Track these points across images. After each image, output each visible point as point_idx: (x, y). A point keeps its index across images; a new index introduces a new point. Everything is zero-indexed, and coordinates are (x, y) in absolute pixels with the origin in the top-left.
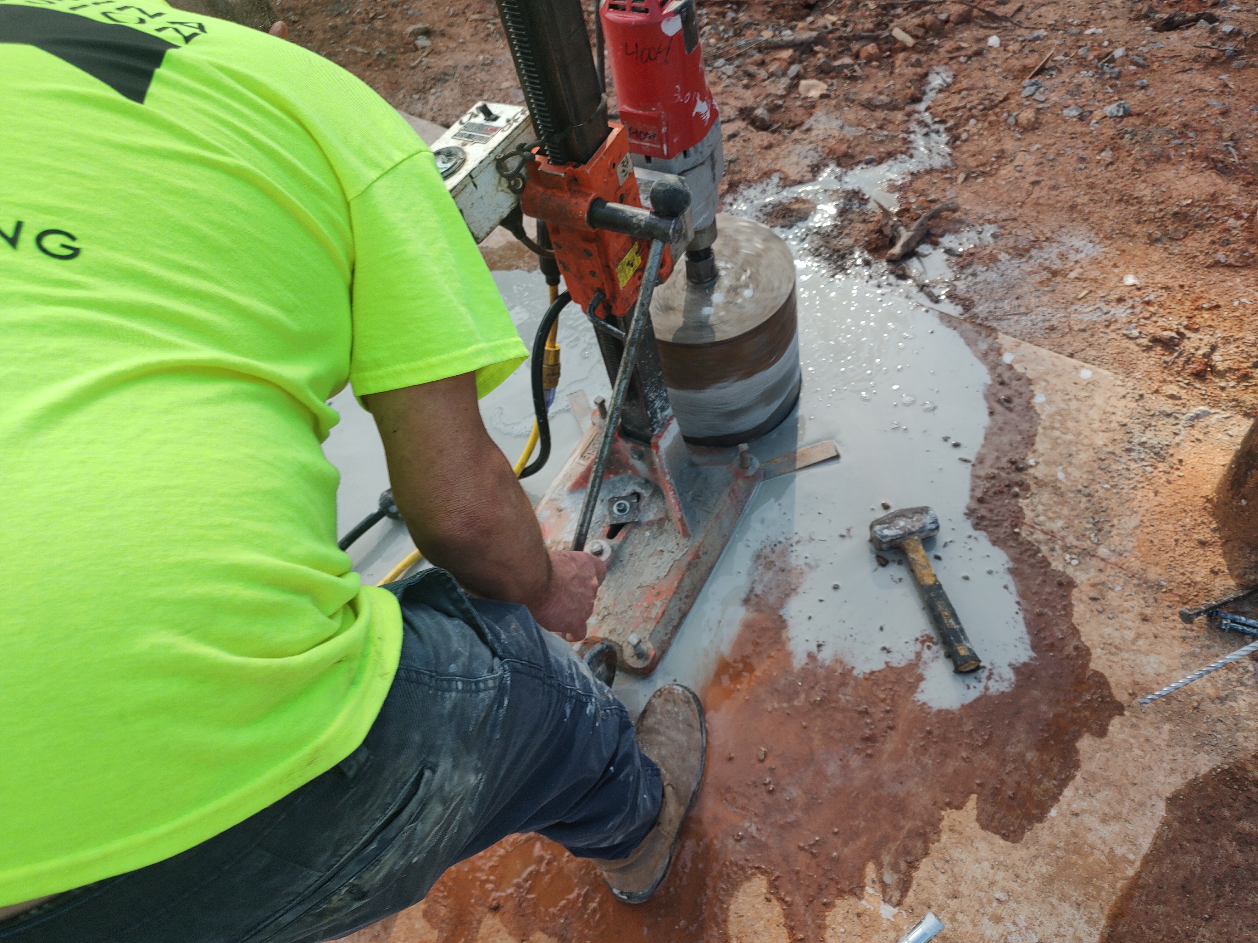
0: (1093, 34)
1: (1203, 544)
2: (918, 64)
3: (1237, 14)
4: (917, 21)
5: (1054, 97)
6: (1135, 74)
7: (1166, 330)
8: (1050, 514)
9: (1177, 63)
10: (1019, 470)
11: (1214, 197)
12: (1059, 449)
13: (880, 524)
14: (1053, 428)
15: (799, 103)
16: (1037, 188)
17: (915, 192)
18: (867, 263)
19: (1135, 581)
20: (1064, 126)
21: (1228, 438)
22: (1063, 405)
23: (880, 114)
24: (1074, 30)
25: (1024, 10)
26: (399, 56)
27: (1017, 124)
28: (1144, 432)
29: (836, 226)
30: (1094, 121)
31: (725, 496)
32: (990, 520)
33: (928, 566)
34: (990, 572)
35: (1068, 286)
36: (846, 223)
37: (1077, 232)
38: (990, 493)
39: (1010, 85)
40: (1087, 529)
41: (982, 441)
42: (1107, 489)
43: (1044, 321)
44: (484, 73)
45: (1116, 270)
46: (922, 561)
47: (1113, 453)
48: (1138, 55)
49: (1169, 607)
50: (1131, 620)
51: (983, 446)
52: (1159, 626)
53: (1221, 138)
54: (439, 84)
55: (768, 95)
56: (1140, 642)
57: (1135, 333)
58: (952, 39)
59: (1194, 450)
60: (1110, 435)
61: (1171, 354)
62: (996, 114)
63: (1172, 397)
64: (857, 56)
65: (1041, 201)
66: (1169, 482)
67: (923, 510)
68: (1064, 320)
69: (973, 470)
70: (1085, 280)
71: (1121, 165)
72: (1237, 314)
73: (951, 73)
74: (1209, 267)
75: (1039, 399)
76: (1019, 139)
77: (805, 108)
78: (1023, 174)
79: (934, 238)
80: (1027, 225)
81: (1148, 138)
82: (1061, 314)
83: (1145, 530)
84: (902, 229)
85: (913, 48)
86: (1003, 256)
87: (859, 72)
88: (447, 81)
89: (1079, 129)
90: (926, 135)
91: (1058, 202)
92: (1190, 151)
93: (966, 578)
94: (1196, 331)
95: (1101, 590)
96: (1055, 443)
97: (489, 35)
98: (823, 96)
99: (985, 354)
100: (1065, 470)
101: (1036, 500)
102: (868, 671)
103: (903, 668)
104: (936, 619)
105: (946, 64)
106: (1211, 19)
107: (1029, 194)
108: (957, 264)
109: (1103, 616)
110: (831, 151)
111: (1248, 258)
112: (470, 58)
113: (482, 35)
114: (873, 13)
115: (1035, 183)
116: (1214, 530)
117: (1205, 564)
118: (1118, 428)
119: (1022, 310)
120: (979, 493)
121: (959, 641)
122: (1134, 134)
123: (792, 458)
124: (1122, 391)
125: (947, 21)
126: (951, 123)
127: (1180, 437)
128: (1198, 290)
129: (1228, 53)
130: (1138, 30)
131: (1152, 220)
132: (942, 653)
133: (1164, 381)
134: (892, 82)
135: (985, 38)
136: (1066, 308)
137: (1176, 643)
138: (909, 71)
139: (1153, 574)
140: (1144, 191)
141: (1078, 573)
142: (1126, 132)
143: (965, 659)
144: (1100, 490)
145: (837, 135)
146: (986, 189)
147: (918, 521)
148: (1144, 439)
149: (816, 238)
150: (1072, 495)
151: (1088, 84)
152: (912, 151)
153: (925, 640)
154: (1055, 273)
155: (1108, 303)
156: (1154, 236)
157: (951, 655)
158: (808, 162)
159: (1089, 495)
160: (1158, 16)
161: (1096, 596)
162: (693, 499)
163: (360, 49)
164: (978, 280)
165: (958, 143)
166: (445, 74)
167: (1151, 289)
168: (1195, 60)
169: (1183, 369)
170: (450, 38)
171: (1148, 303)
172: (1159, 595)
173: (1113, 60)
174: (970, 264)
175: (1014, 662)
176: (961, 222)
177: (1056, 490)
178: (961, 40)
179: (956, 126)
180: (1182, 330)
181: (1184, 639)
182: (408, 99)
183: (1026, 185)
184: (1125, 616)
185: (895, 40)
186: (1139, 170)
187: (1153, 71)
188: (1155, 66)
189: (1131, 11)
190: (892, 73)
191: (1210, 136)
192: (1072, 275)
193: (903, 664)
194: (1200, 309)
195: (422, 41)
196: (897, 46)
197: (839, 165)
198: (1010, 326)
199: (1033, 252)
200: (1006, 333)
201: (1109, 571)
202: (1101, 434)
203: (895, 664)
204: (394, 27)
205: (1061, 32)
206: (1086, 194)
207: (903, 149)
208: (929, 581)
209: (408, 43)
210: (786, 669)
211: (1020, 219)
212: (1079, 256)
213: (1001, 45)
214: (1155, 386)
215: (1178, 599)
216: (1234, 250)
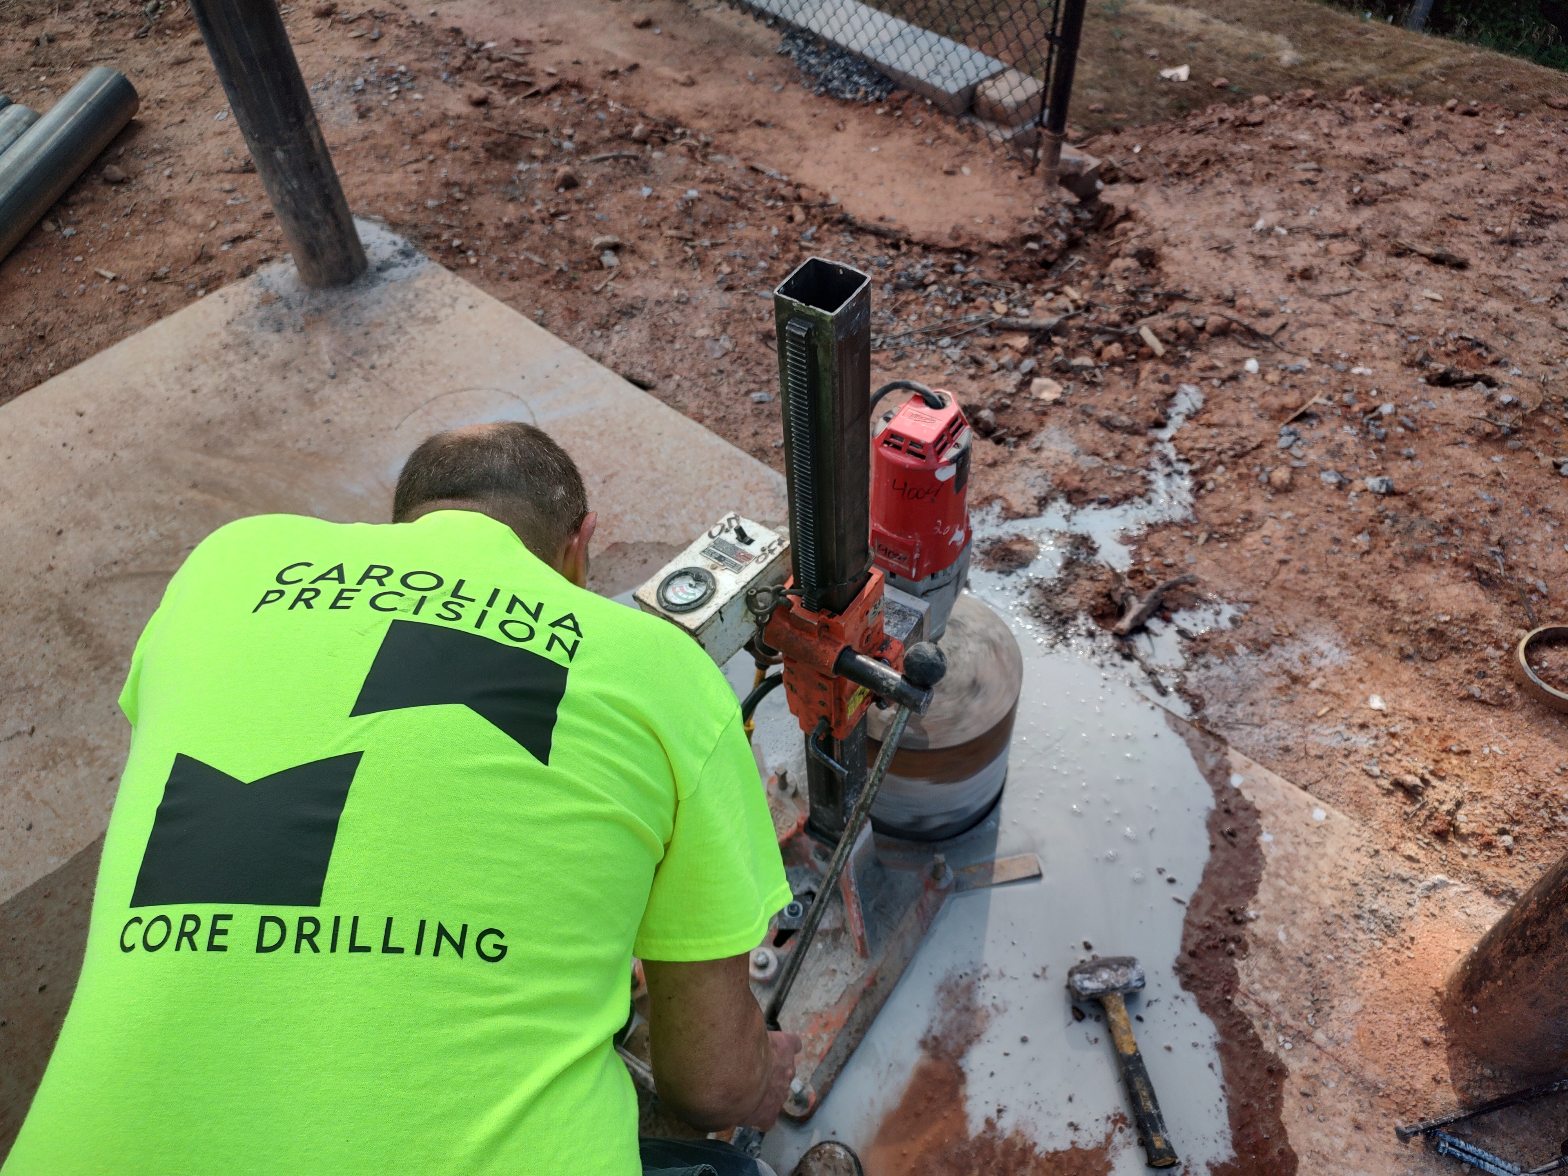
0: (1361, 375)
1: (1427, 1044)
2: (1166, 380)
3: (1518, 381)
4: (1169, 323)
5: (1312, 456)
6: (1402, 438)
7: (1409, 772)
8: (1267, 983)
9: (1449, 431)
10: (1237, 923)
11: (1474, 618)
12: (1283, 903)
13: (1081, 972)
14: (1278, 876)
15: (1029, 405)
16: (1284, 569)
17: (1151, 550)
18: (1091, 635)
19: (1351, 1079)
20: (1320, 494)
21: (1464, 917)
22: (1291, 849)
23: (1119, 437)
24: (1341, 366)
25: (1289, 328)
26: (581, 275)
27: (1269, 482)
28: (1375, 897)
29: (1060, 580)
30: (1353, 494)
31: (911, 912)
32: (1201, 980)
33: (1128, 1032)
34: (1195, 1045)
35: (1308, 698)
36: (1072, 577)
37: (1322, 630)
38: (1203, 947)
39: (1265, 426)
40: (1304, 1007)
41: (1198, 879)
42: (1330, 961)
43: (1279, 739)
44: (677, 313)
45: (1362, 687)
46: (1122, 1023)
47: (1341, 917)
48: (1407, 416)
49: (1385, 1115)
50: (1342, 1125)
51: (1201, 886)
52: (1372, 1138)
53: (1487, 541)
54: (624, 320)
55: (996, 392)
56: (1350, 1155)
57: (1376, 770)
58: (1206, 353)
59: (1428, 927)
60: (1339, 894)
61: (1413, 803)
62: (1248, 466)
63: (1410, 858)
64: (1098, 354)
65: (1288, 585)
66: (1397, 963)
67: (1129, 963)
68: (1300, 740)
69: (1188, 915)
70: (1326, 694)
71: (1378, 557)
72: (1487, 764)
73: (1202, 397)
74: (1462, 699)
75: (1265, 838)
76: (1270, 501)
77: (1036, 413)
78: (1270, 548)
79: (1167, 614)
80: (1270, 613)
81: (1410, 530)
82: (1297, 733)
83: (1367, 1017)
84: (1133, 599)
85: (1163, 359)
86: (1241, 649)
87: (1100, 378)
88: (633, 316)
89: (1337, 501)
90: (1169, 475)
91: (1306, 589)
92: (1454, 554)
93: (1169, 1049)
94: (1442, 779)
95: (1313, 1085)
96: (1279, 895)
97: (685, 260)
98: (1057, 403)
99: (1213, 772)
100: (1286, 930)
101: (1252, 963)
102: (1051, 1150)
103: (1091, 1151)
104: (1133, 1098)
105: (1197, 384)
106: (1490, 383)
107: (1276, 573)
108: (1190, 649)
109: (1313, 1117)
110: (1062, 483)
111: (1504, 697)
112: (663, 290)
113: (678, 259)
114: (1121, 298)
115: (1283, 562)
116: (1441, 1030)
117: (1426, 1069)
118: (1349, 887)
119: (1256, 720)
120: (1191, 947)
121: (1156, 1130)
122: (1395, 521)
123: (989, 868)
124: (1356, 842)
125: (1201, 329)
126: (1197, 465)
127: (1415, 910)
128: (1447, 726)
129: (1504, 430)
130: (1410, 379)
131: (1405, 632)
132: (1135, 1139)
133: (1403, 837)
134: (1134, 398)
135: (1241, 361)
136: (1303, 727)
137: (1389, 1161)
138: (1156, 387)
139: (1371, 1073)
140: (1400, 594)
141: (1290, 1060)
142: (1387, 517)
143: (1161, 1153)
144: (1323, 960)
145: (1070, 461)
146: (1228, 558)
147: (1124, 975)
148: (1375, 907)
149: (1036, 592)
150: (1291, 962)
151: (1350, 445)
152: (1151, 495)
153: (1118, 1120)
154: (1295, 680)
155: (1349, 726)
156: (1406, 652)
157: (1145, 1143)
158: (1035, 492)
159: (1310, 965)
160: (1433, 365)
161: (1308, 1091)
162: (875, 909)
163: (537, 259)
164: (1210, 674)
165: (1203, 492)
166: (633, 307)
167: (1397, 718)
168: (1468, 432)
169: (1425, 825)
170: (641, 257)
171: (1393, 735)
172: (1376, 1100)
173: (1380, 417)
174: (1203, 653)
175: (1212, 1161)
176: (1198, 597)
177: (1276, 954)
178: (1216, 356)
179: (1202, 471)
180: (1428, 776)
181: (1397, 1157)
182: (588, 334)
183: (1272, 563)
184: (1337, 1119)
185: (1142, 344)
186: (1397, 568)
187: (1422, 438)
188: (1425, 432)
189: (1405, 353)
190: (1135, 384)
191: (1476, 537)
192: (1314, 685)
193: (1091, 1146)
194: (1447, 751)
195: (609, 258)
196: (1144, 350)
197: (1069, 501)
198: (1241, 738)
199: (1274, 649)
200: (1236, 749)
201: (1324, 1062)
202: (1329, 891)
203: (1081, 1145)
204: (578, 233)
205: (1326, 366)
206: (1337, 585)
207: (1141, 491)
208: (1129, 1050)
209: (593, 259)
210: (960, 1134)
211: (1263, 603)
212: (1324, 662)
213: (1260, 371)
214: (1393, 841)
215: (1394, 1107)
216: (1489, 685)
